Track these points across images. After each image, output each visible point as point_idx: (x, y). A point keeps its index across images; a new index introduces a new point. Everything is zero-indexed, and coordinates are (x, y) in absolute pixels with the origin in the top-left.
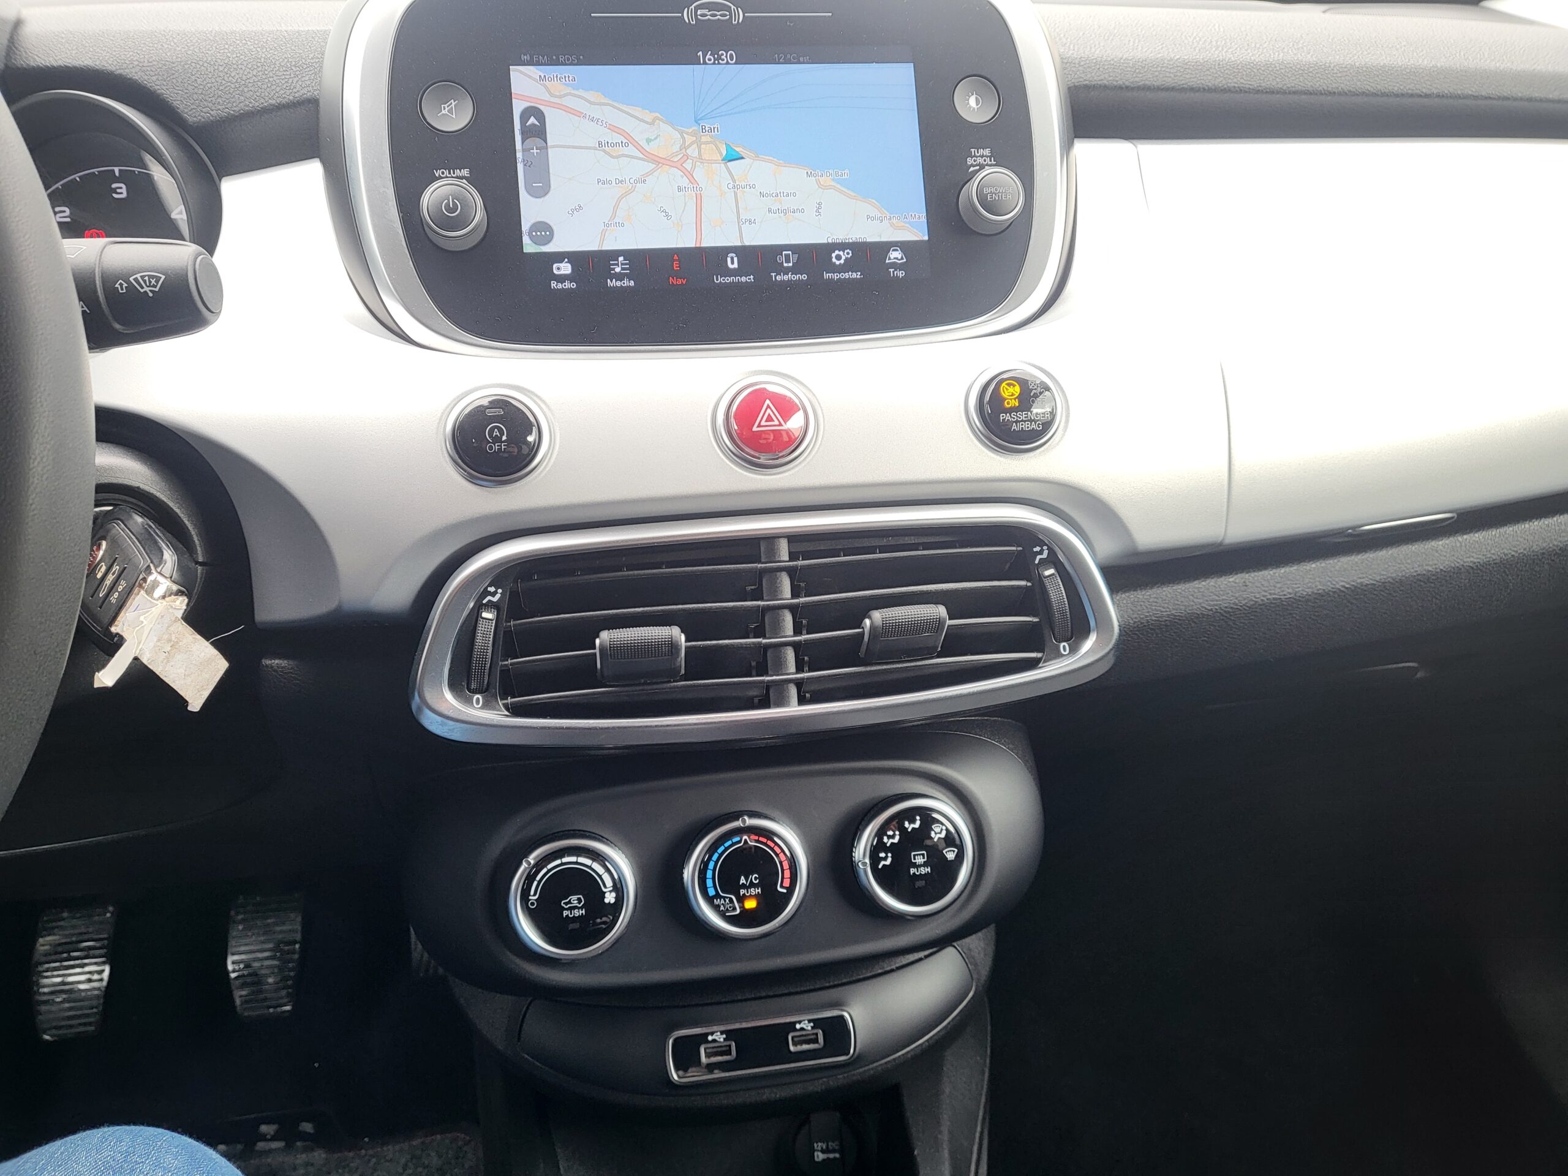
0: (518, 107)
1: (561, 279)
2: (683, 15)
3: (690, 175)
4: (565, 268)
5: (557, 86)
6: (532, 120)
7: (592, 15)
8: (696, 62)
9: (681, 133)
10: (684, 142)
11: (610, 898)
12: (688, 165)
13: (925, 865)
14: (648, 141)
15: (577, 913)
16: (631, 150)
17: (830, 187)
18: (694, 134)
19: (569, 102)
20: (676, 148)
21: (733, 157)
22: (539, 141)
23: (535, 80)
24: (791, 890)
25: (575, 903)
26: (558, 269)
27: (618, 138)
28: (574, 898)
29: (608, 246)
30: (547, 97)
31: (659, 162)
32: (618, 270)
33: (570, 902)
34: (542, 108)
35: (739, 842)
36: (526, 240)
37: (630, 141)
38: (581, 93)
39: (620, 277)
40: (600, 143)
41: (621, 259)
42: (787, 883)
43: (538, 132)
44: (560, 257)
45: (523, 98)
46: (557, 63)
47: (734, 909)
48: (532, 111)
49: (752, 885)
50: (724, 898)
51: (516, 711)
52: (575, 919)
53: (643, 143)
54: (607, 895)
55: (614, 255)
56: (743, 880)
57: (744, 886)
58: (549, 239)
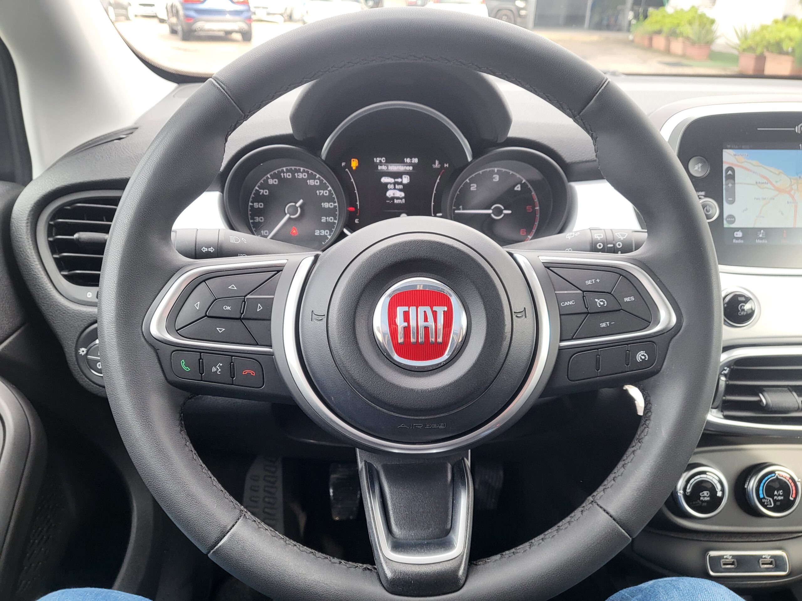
0: (725, 166)
1: (738, 238)
2: (795, 129)
3: (793, 197)
4: (739, 234)
5: (741, 158)
6: (730, 172)
7: (758, 129)
8: (798, 148)
9: (790, 179)
10: (791, 182)
11: (719, 494)
12: (792, 193)
14: (777, 182)
15: (707, 499)
16: (769, 186)
18: (795, 179)
19: (745, 165)
20: (788, 185)
22: (732, 181)
23: (731, 155)
24: (795, 499)
25: (706, 494)
26: (737, 234)
27: (765, 181)
28: (705, 492)
29: (758, 226)
30: (736, 163)
31: (779, 190)
32: (761, 236)
33: (703, 494)
34: (734, 167)
35: (775, 476)
36: (725, 222)
37: (769, 182)
38: (750, 161)
39: (761, 239)
40: (756, 183)
41: (762, 231)
42: (794, 496)
43: (732, 177)
44: (737, 229)
45: (727, 163)
46: (741, 148)
47: (771, 505)
48: (730, 168)
49: (779, 495)
50: (767, 499)
52: (705, 501)
53: (774, 183)
54: (718, 493)
55: (760, 229)
56: (776, 493)
57: (776, 495)
58: (733, 222)
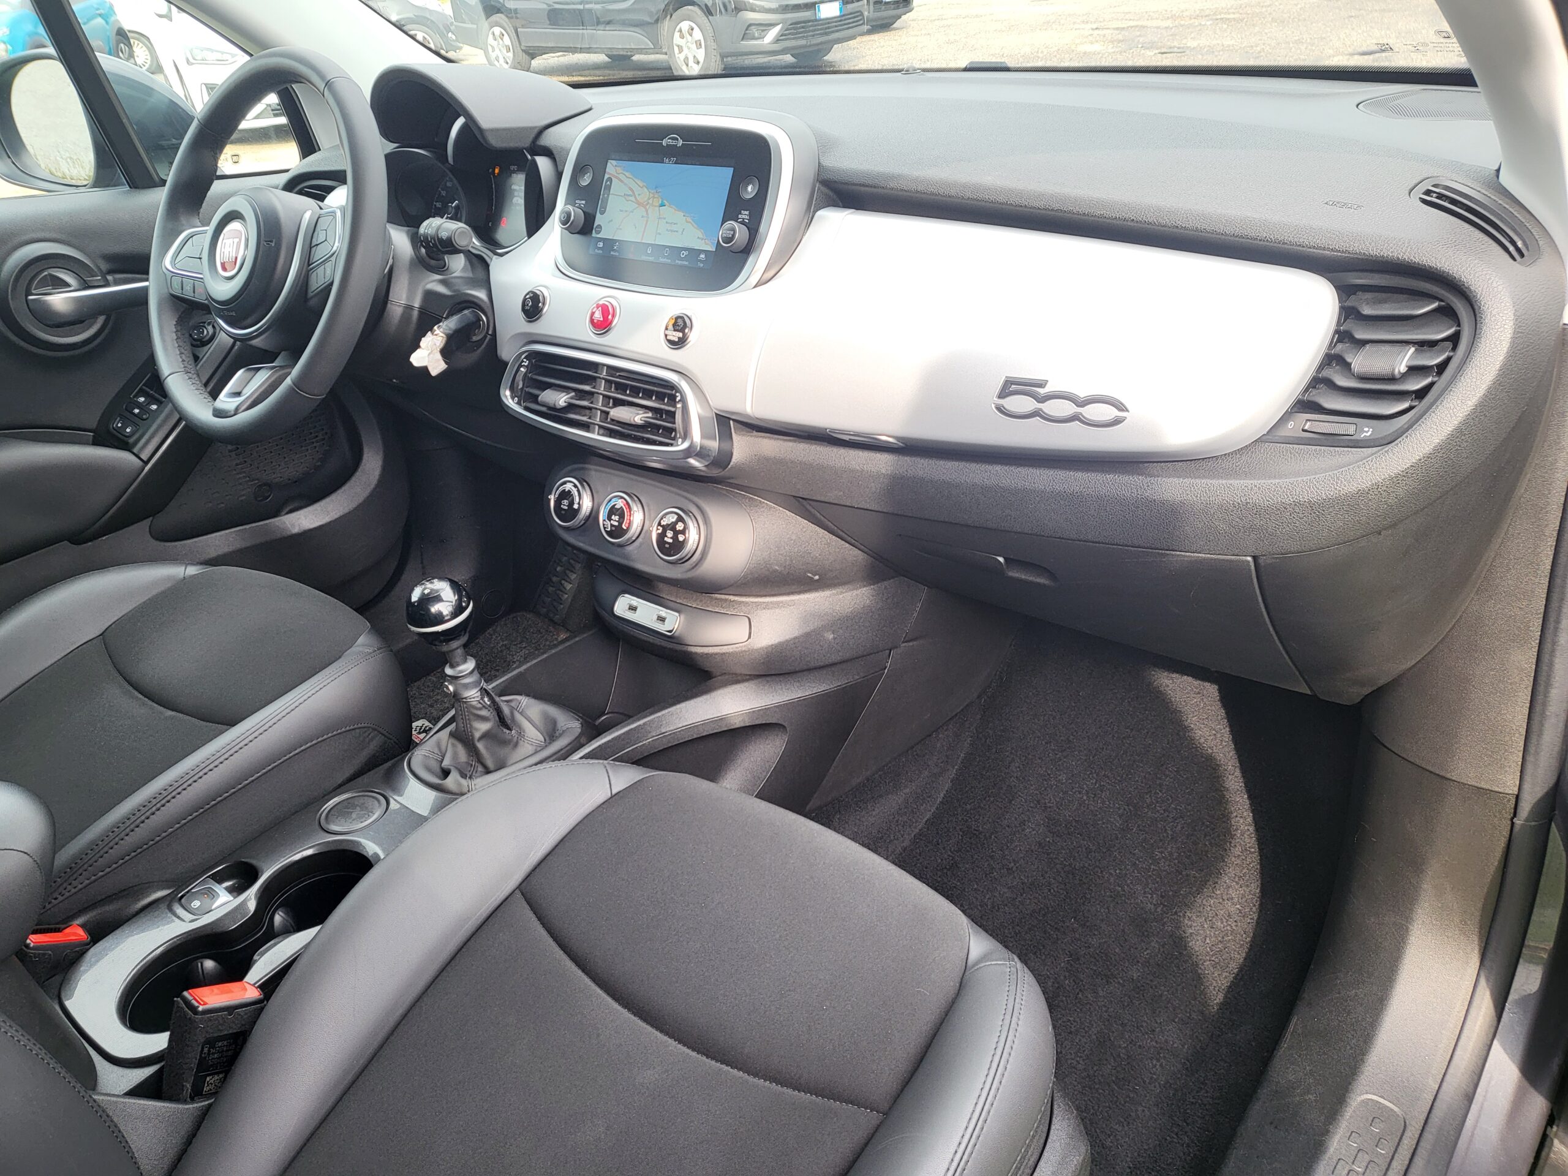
0: (606, 176)
1: (599, 249)
2: (663, 142)
3: (647, 211)
4: (601, 244)
5: (619, 170)
6: (609, 183)
7: (636, 140)
8: (662, 162)
9: (649, 192)
10: (649, 196)
11: (576, 506)
12: (647, 207)
13: (671, 538)
14: (639, 195)
15: (565, 508)
16: (633, 199)
17: (690, 222)
18: (653, 194)
19: (621, 176)
20: (646, 199)
21: (662, 205)
22: (608, 192)
23: (613, 167)
24: (629, 529)
25: (565, 503)
26: (599, 245)
27: (631, 193)
28: (565, 501)
30: (615, 174)
31: (639, 203)
32: (615, 248)
34: (613, 178)
36: (594, 231)
37: (634, 194)
38: (625, 173)
39: (615, 251)
40: (625, 195)
41: (617, 245)
42: (627, 525)
43: (609, 188)
44: (601, 240)
45: (609, 174)
46: (622, 160)
47: (608, 528)
48: (610, 179)
49: (615, 520)
50: (607, 522)
51: (527, 409)
52: (564, 510)
53: (637, 195)
55: (616, 241)
56: (613, 517)
57: (613, 520)
58: (599, 232)
